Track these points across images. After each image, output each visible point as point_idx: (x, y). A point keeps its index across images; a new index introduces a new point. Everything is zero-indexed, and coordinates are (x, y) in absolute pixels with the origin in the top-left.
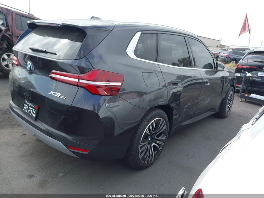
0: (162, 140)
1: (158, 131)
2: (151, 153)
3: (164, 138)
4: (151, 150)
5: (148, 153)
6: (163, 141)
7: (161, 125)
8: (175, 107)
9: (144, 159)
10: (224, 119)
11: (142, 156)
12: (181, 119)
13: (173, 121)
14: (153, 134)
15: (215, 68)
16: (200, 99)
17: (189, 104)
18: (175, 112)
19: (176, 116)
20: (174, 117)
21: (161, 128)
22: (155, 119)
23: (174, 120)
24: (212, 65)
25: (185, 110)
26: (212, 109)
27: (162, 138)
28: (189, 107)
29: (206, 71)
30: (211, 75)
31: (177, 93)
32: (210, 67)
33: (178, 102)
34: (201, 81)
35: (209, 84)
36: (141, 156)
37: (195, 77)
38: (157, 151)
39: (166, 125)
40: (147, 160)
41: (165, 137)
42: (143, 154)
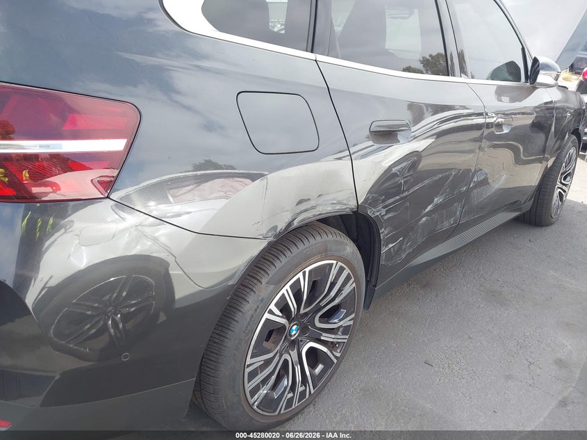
0: (341, 329)
1: (322, 304)
2: (299, 378)
3: (347, 322)
4: (298, 369)
5: (286, 382)
6: (346, 330)
7: (333, 285)
8: (386, 217)
9: (268, 403)
10: (544, 228)
11: (259, 401)
12: (411, 250)
13: (382, 262)
14: (306, 314)
15: (527, 77)
16: (475, 179)
17: (437, 200)
18: (384, 232)
19: (390, 246)
20: (384, 250)
21: (333, 294)
22: (307, 270)
23: (383, 257)
24: (518, 69)
25: (424, 219)
26: (513, 206)
27: (341, 323)
28: (438, 208)
29: (499, 87)
30: (513, 100)
31: (394, 170)
32: (511, 74)
33: (398, 197)
34: (480, 120)
35: (506, 130)
36: (256, 400)
37: (464, 108)
38: (323, 364)
39: (353, 279)
40: (283, 403)
41: (353, 316)
42: (264, 391)
